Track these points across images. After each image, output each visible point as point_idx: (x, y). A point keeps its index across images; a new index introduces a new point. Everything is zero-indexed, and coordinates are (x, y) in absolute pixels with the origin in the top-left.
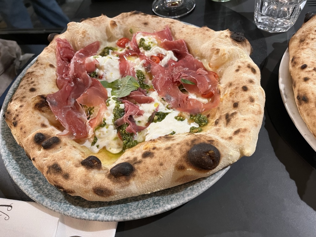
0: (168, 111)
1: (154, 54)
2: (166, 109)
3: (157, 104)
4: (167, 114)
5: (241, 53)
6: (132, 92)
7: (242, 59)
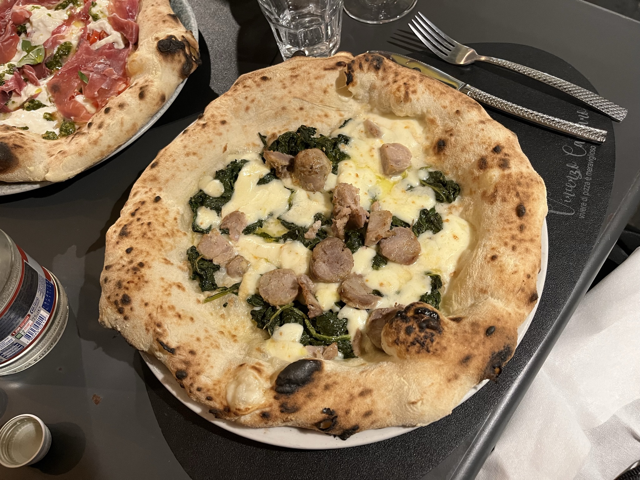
0: (48, 104)
1: (97, 28)
2: (48, 100)
3: (41, 90)
4: (45, 106)
5: (154, 68)
6: (27, 64)
7: (152, 75)
